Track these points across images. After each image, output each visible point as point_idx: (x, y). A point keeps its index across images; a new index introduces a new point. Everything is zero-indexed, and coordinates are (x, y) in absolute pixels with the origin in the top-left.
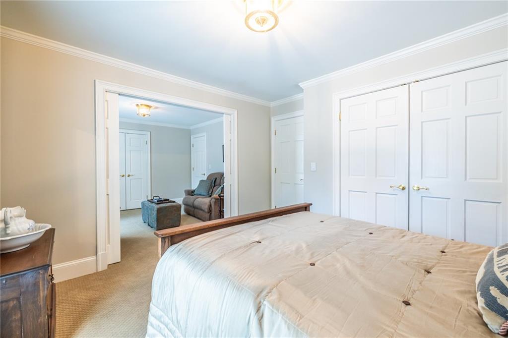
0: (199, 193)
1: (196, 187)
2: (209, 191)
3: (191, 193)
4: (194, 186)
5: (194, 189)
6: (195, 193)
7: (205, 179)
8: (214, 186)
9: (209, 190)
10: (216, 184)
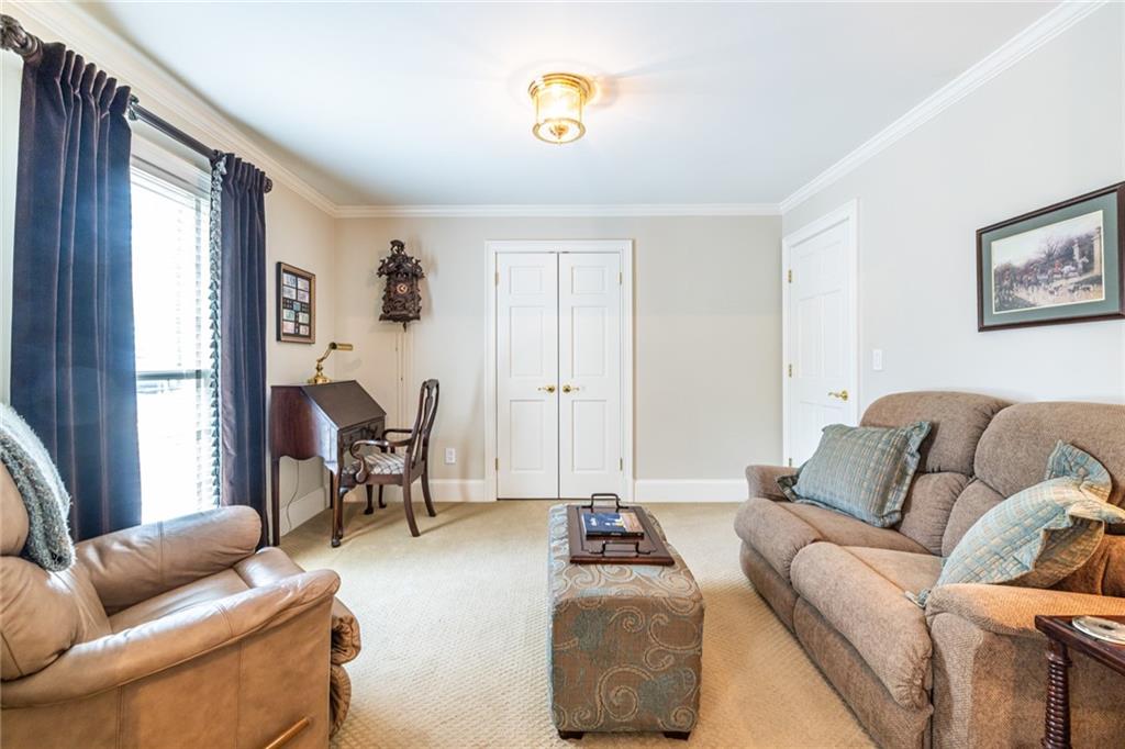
0: (821, 495)
1: (810, 456)
2: (884, 499)
3: (778, 487)
4: (798, 450)
5: (797, 465)
6: (800, 488)
7: (853, 422)
8: (921, 470)
9: (887, 489)
10: (931, 462)
